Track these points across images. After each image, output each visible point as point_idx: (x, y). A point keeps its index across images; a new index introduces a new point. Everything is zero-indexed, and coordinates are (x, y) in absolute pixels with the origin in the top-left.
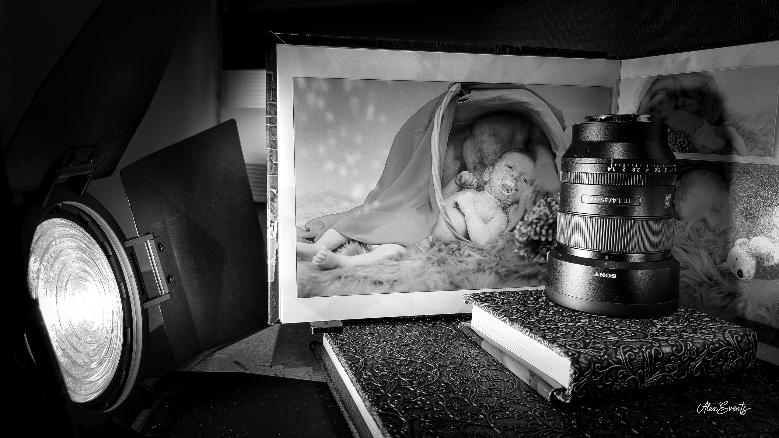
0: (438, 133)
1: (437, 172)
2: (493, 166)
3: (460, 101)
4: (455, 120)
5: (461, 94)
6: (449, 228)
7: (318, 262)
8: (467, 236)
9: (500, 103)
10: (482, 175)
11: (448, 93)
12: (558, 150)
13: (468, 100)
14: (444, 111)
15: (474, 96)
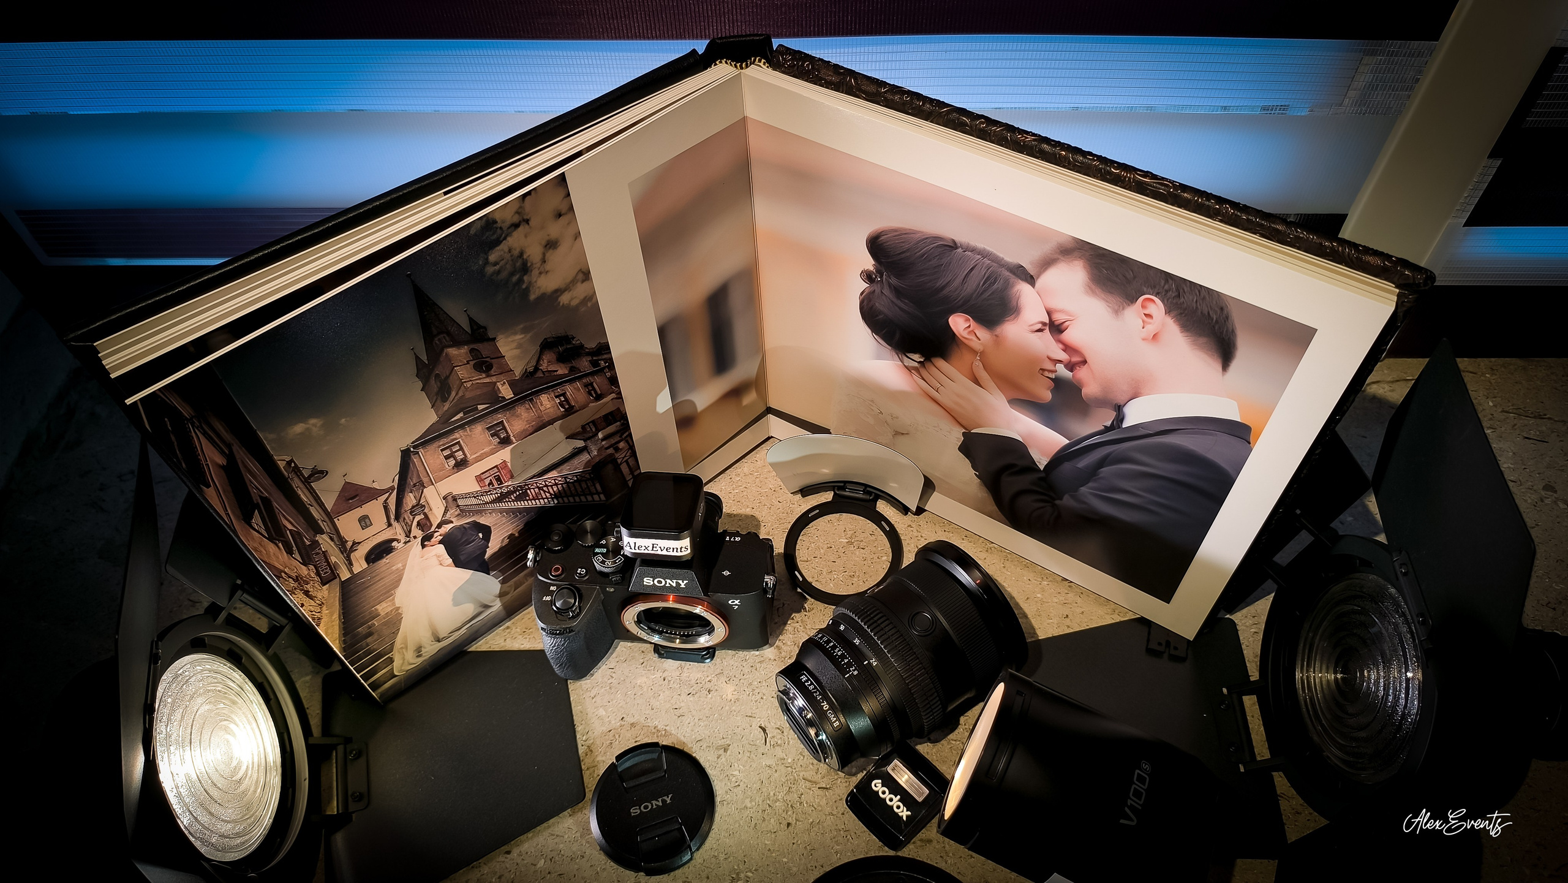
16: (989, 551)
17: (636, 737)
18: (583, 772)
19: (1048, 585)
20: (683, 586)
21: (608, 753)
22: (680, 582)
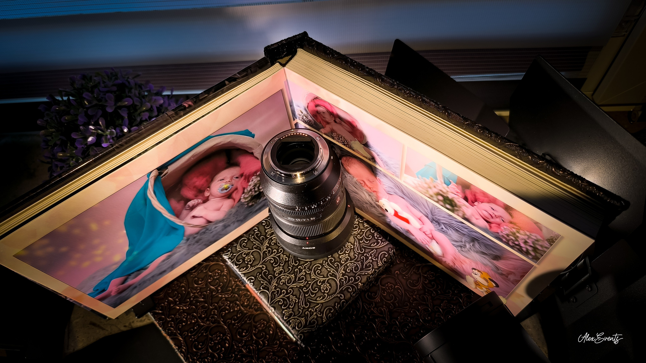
0: (157, 201)
1: (169, 215)
2: (209, 187)
3: (162, 177)
4: (165, 188)
5: (160, 174)
6: (195, 227)
7: (116, 293)
8: (209, 222)
9: (195, 158)
10: (204, 195)
11: (150, 180)
12: (254, 149)
13: (169, 173)
14: (153, 189)
15: (171, 168)
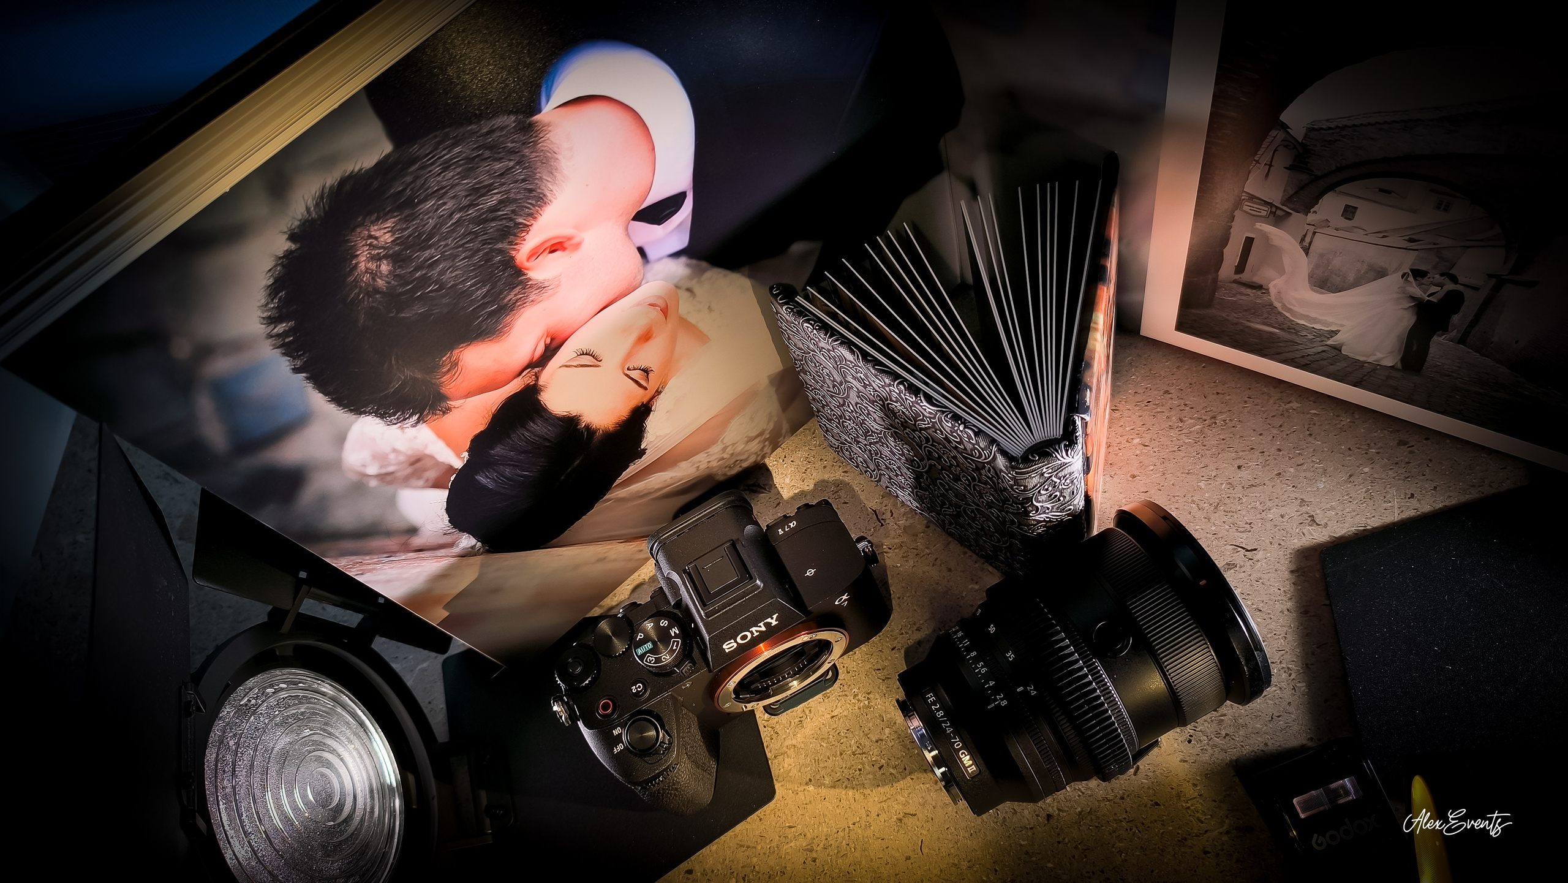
16: (1286, 414)
17: (832, 711)
18: (770, 762)
19: (1378, 453)
20: (774, 623)
21: (799, 735)
22: (769, 620)
